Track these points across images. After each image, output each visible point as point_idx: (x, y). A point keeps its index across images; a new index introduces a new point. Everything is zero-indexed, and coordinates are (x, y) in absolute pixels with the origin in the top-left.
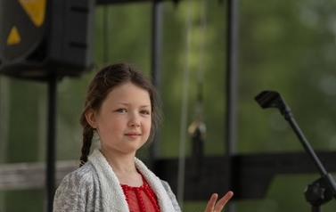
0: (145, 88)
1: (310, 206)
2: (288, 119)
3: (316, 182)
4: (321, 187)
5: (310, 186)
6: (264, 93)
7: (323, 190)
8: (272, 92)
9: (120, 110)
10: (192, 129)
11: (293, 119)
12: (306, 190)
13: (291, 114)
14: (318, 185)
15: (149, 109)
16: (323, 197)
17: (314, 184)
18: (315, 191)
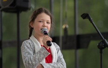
1: (99, 50)
2: (92, 22)
5: (99, 43)
6: (84, 14)
10: (64, 27)
11: (93, 22)
12: (98, 45)
14: (102, 43)
15: (50, 22)
16: (103, 47)
17: (100, 42)
18: (101, 45)
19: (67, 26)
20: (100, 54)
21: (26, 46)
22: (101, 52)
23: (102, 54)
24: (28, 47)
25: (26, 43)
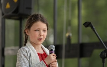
0: (45, 23)
1: (102, 59)
2: (94, 31)
3: (103, 51)
4: (105, 53)
5: (101, 52)
6: (86, 23)
7: (106, 54)
8: (89, 22)
9: (37, 30)
10: (67, 35)
11: (96, 31)
12: (100, 54)
13: (95, 29)
14: (104, 52)
16: (105, 56)
18: (103, 54)
19: (71, 35)
20: (102, 63)
21: (23, 54)
22: (103, 62)
23: (105, 64)
24: (24, 56)
25: (22, 50)
